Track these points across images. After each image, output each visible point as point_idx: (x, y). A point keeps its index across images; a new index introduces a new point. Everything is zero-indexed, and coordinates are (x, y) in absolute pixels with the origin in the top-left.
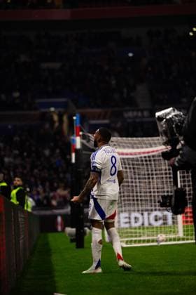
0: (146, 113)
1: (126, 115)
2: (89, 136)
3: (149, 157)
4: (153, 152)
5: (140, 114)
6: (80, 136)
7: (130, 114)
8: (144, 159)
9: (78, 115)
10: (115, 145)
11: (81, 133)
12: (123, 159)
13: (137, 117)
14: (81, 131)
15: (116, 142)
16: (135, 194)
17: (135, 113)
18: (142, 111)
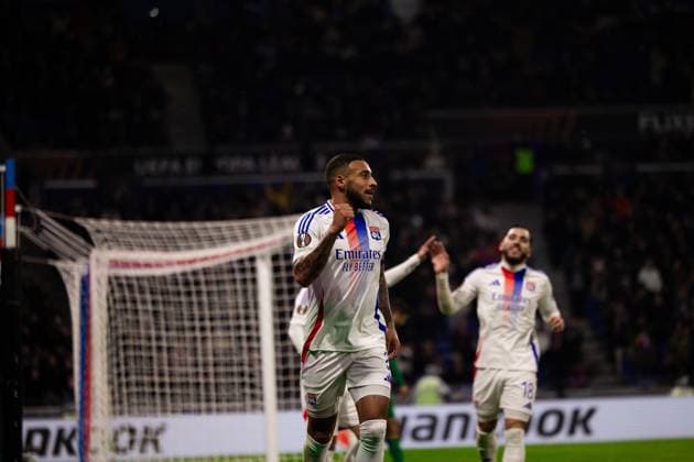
0: (192, 165)
1: (139, 168)
2: (39, 218)
3: (195, 273)
4: (205, 259)
5: (175, 166)
6: (15, 215)
7: (152, 166)
8: (191, 278)
9: (11, 162)
10: (106, 240)
11: (18, 208)
12: (117, 278)
13: (167, 174)
14: (19, 202)
15: (110, 232)
16: (156, 379)
17: (164, 165)
18: (182, 159)
